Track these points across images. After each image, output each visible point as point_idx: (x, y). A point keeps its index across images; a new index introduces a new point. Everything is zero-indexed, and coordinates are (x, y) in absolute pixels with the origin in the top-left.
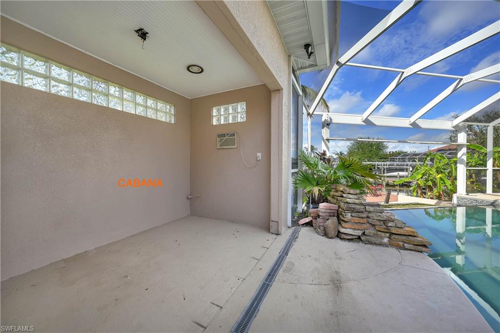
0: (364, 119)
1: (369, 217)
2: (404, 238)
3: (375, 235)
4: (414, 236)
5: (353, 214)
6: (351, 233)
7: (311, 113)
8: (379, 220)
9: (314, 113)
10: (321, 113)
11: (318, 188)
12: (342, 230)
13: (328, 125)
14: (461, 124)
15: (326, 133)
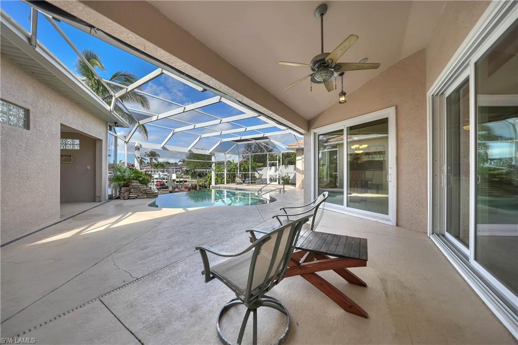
0: (161, 147)
1: (140, 190)
2: (150, 195)
3: (142, 195)
4: (154, 194)
5: (134, 189)
6: (133, 196)
7: (127, 142)
8: (143, 190)
9: (129, 142)
11: (123, 182)
12: (130, 196)
13: (139, 149)
14: (213, 152)
15: (137, 154)
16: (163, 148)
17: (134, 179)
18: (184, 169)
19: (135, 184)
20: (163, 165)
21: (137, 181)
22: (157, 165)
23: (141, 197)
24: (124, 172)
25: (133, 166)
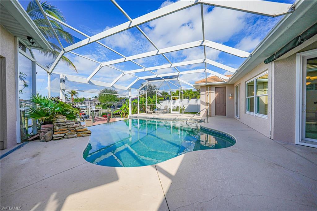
0: (88, 81)
1: (68, 127)
2: (82, 132)
3: (71, 134)
4: (86, 131)
5: (60, 127)
6: (59, 136)
7: (50, 72)
8: (72, 127)
9: (53, 72)
10: (59, 73)
11: (44, 118)
12: (54, 136)
13: (64, 81)
14: (130, 88)
15: (62, 86)
16: (89, 82)
17: (59, 113)
18: (97, 102)
19: (61, 120)
20: (81, 100)
21: (64, 117)
22: (77, 100)
23: (70, 136)
24: (46, 105)
25: (58, 98)
